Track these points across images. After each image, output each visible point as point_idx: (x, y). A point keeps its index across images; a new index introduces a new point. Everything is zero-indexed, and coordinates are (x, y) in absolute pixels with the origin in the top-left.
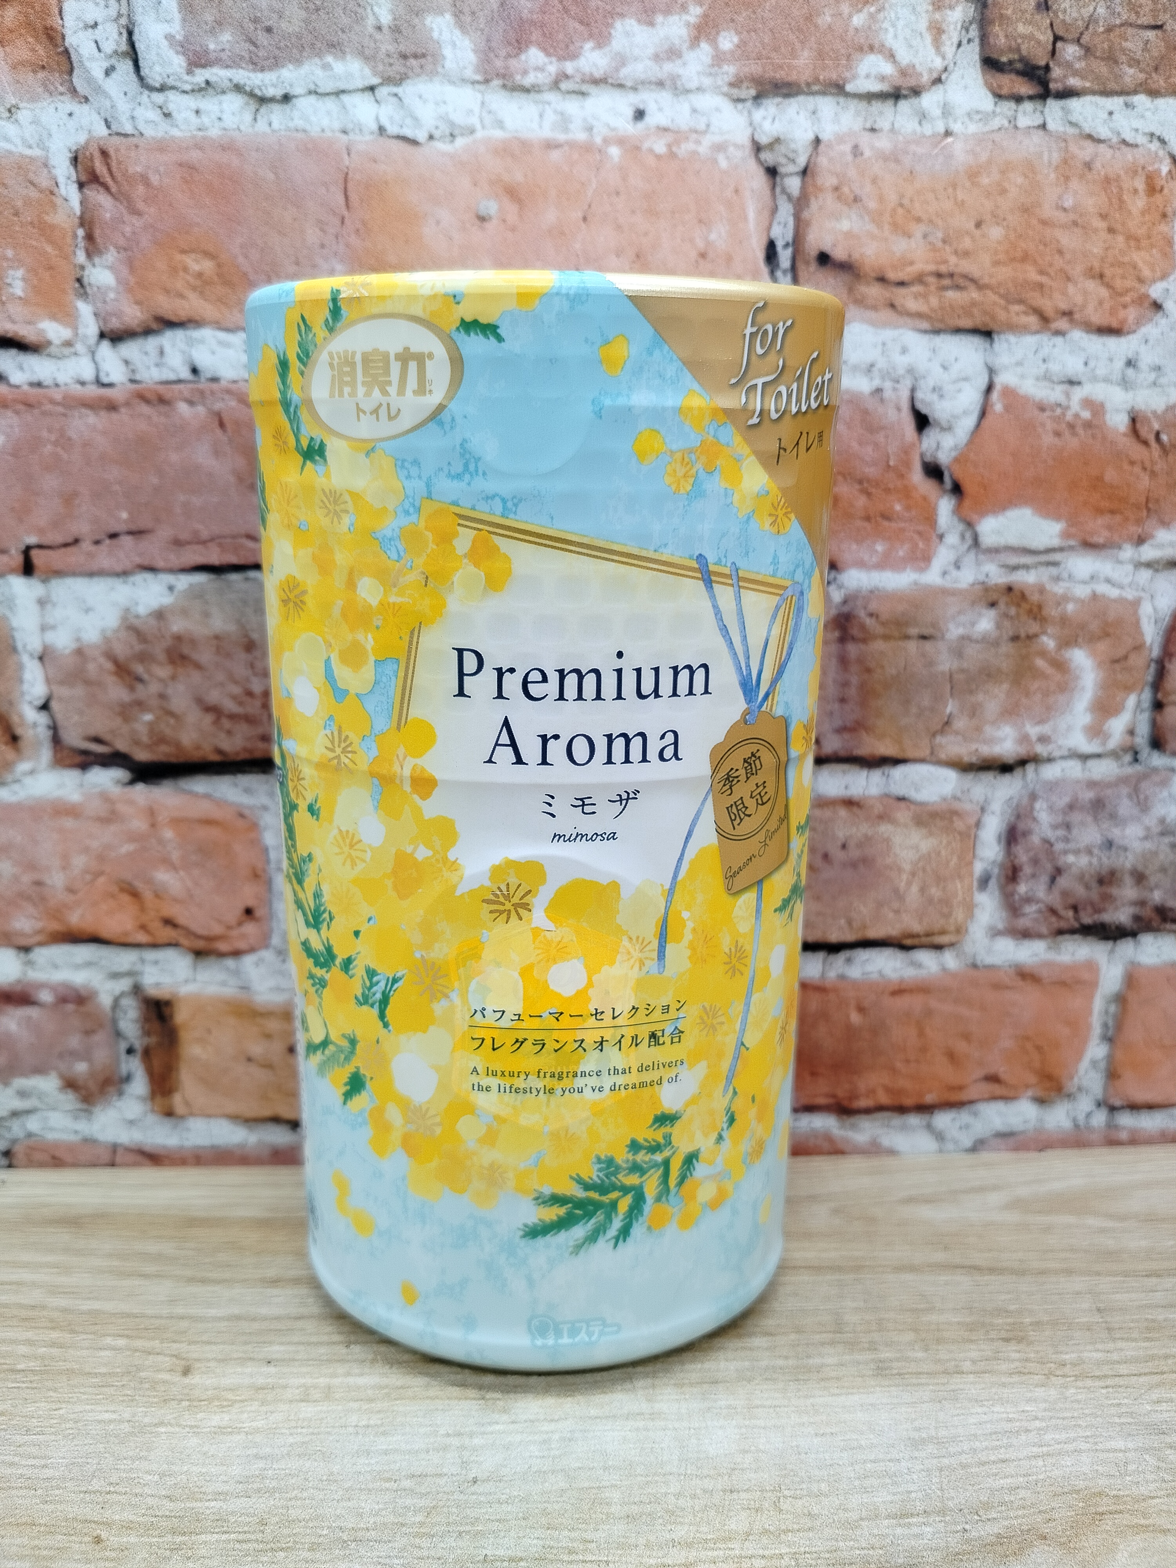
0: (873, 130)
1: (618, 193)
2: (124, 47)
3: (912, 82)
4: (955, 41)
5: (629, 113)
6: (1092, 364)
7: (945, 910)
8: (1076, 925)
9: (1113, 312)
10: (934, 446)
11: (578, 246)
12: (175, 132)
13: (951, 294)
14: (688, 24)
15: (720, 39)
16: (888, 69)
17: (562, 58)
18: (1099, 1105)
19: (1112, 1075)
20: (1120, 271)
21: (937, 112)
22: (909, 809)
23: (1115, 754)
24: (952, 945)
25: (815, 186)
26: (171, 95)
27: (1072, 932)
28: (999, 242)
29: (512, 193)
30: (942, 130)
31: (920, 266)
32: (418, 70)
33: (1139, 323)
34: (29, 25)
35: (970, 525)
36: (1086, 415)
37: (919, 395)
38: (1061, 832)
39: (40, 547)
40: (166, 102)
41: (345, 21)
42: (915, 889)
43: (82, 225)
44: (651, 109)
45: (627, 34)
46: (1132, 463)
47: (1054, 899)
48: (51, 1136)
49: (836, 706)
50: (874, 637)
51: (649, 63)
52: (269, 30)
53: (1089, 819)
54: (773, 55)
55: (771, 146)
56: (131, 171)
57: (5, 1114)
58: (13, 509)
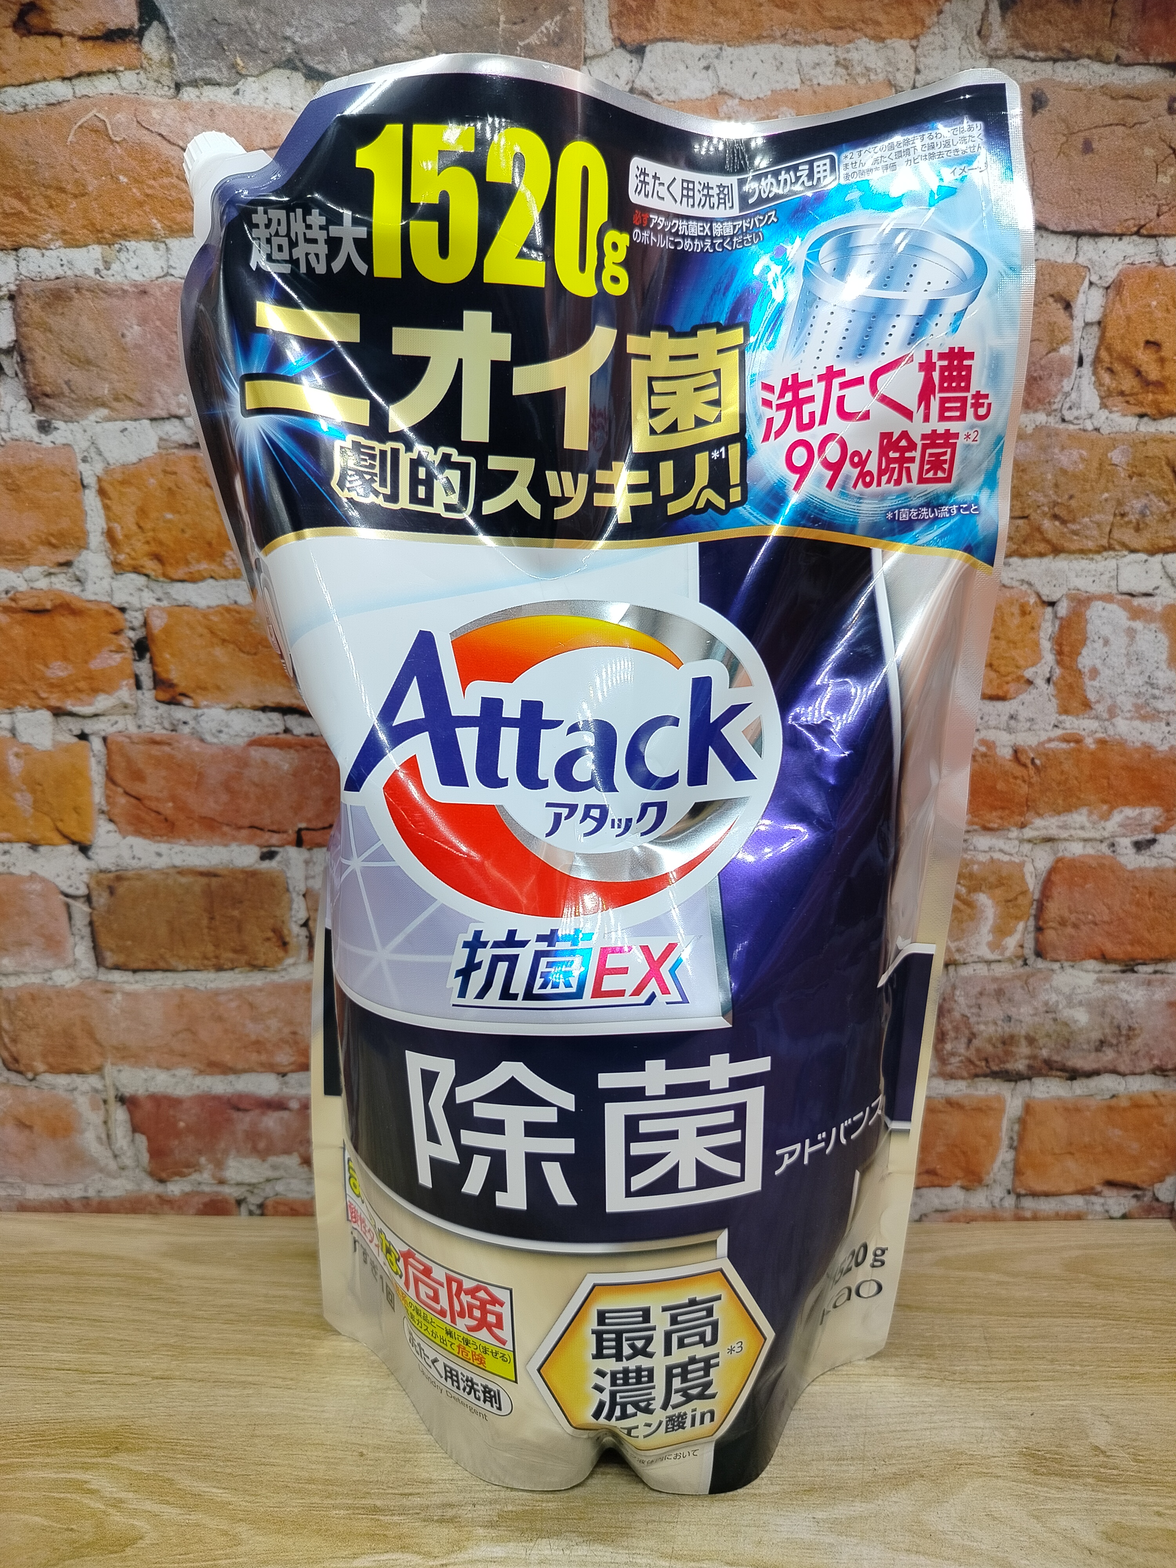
6: (986, 718)
8: (988, 1071)
9: (1000, 686)
18: (1009, 1192)
19: (1017, 1172)
20: (1003, 662)
23: (1010, 961)
27: (985, 1076)
33: (1018, 693)
36: (983, 749)
38: (974, 1010)
39: (307, 829)
46: (1016, 778)
47: (971, 1054)
48: (291, 1195)
53: (994, 1002)
57: (261, 1180)
58: (291, 807)
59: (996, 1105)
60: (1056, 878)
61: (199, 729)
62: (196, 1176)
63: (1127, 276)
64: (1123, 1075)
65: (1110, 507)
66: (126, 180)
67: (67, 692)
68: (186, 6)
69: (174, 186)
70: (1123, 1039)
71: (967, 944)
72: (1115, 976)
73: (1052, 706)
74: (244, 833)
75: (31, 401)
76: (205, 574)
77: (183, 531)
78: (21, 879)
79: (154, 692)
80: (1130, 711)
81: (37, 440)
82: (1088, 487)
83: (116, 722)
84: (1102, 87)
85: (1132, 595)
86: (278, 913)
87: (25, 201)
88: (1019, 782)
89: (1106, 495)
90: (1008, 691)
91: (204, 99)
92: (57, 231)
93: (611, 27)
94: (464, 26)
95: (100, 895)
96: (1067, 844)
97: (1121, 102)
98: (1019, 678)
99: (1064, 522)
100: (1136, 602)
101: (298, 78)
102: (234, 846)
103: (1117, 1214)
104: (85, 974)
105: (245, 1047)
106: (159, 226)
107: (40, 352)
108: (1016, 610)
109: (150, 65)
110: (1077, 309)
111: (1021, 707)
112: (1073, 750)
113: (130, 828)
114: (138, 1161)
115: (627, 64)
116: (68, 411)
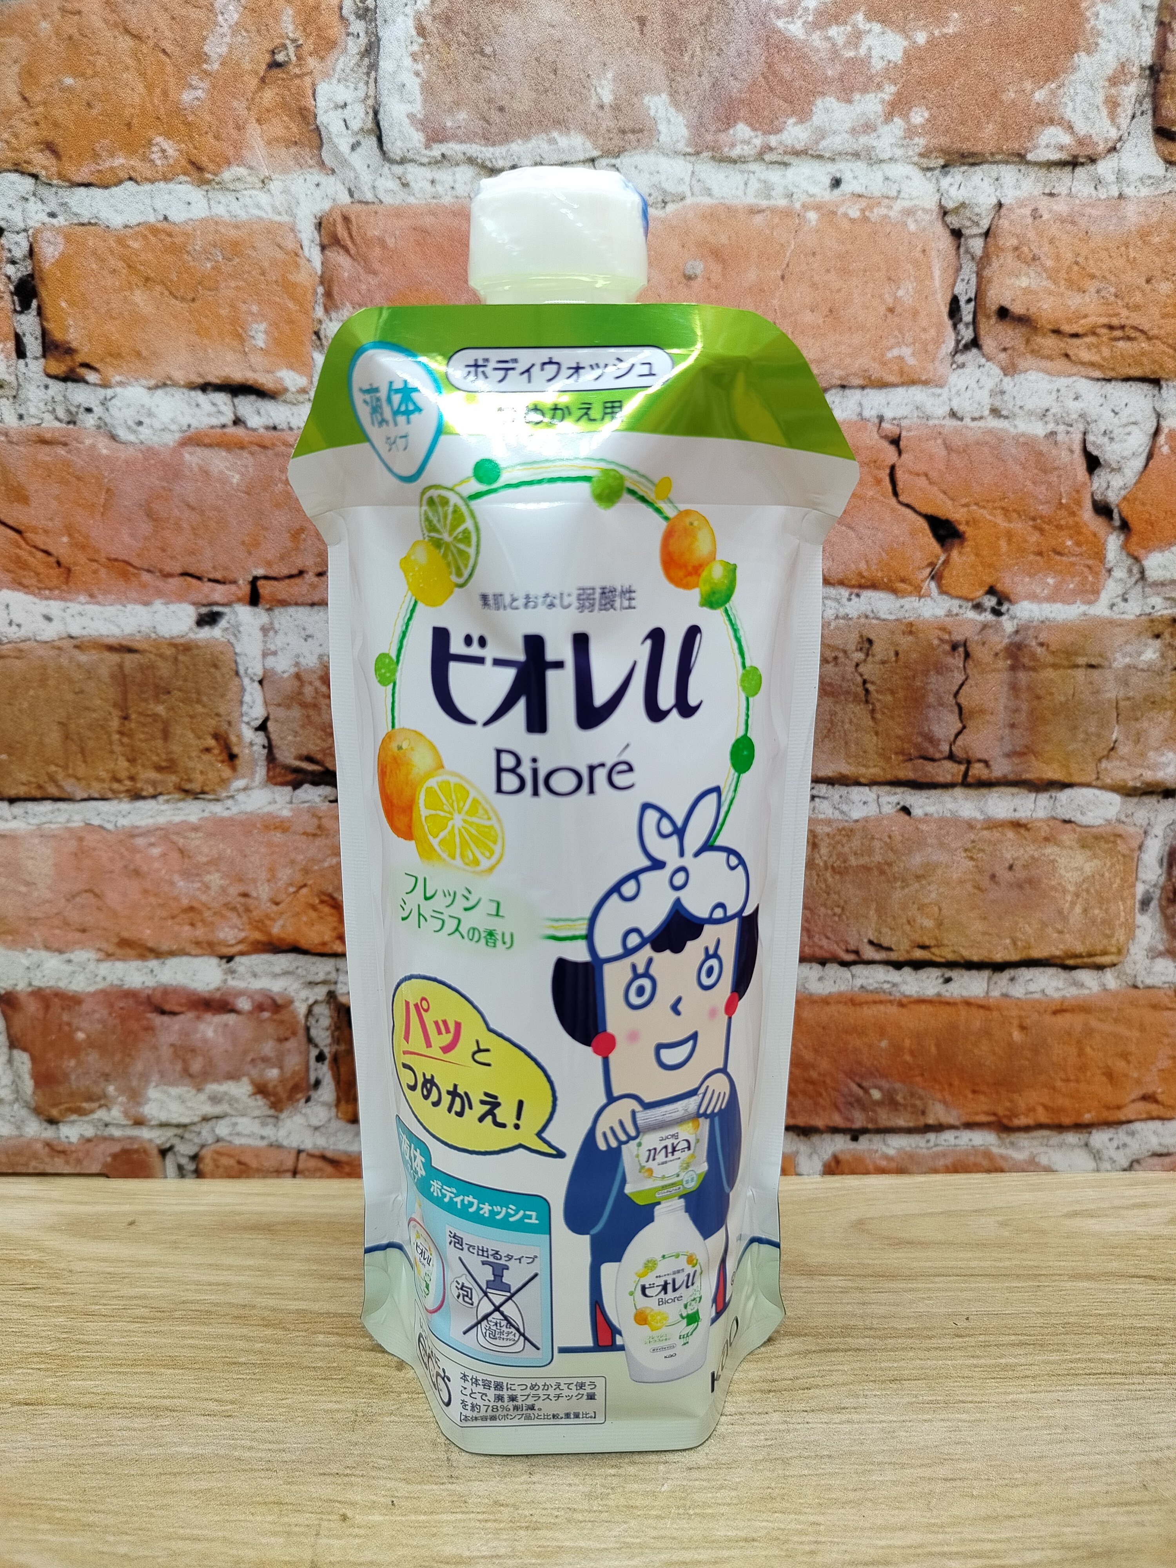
0: (1051, 195)
1: (814, 254)
2: (370, 124)
3: (1089, 151)
4: (1130, 113)
5: (827, 181)
7: (1108, 932)
10: (1105, 485)
11: (775, 302)
12: (412, 200)
13: (1121, 344)
14: (883, 101)
15: (912, 114)
16: (1066, 139)
17: (766, 133)
21: (1112, 178)
22: (1074, 831)
24: (1114, 965)
25: (996, 246)
26: (410, 168)
28: (1168, 296)
29: (716, 254)
30: (1116, 194)
31: (1092, 320)
32: (635, 144)
34: (284, 105)
35: (1137, 559)
37: (1090, 438)
39: (266, 578)
40: (404, 173)
41: (571, 100)
42: (1078, 909)
43: (322, 283)
44: (847, 176)
45: (827, 110)
48: (238, 1141)
49: (1007, 731)
50: (1045, 666)
51: (847, 136)
52: (501, 109)
54: (961, 128)
55: (956, 211)
56: (369, 234)
57: (196, 1119)
58: (243, 543)
61: (108, 420)
62: (101, 1114)
74: (175, 582)
76: (123, 175)
77: (89, 105)
79: (42, 360)
86: (222, 710)
102: (158, 605)
105: (173, 917)
113: (8, 577)
114: (18, 1092)
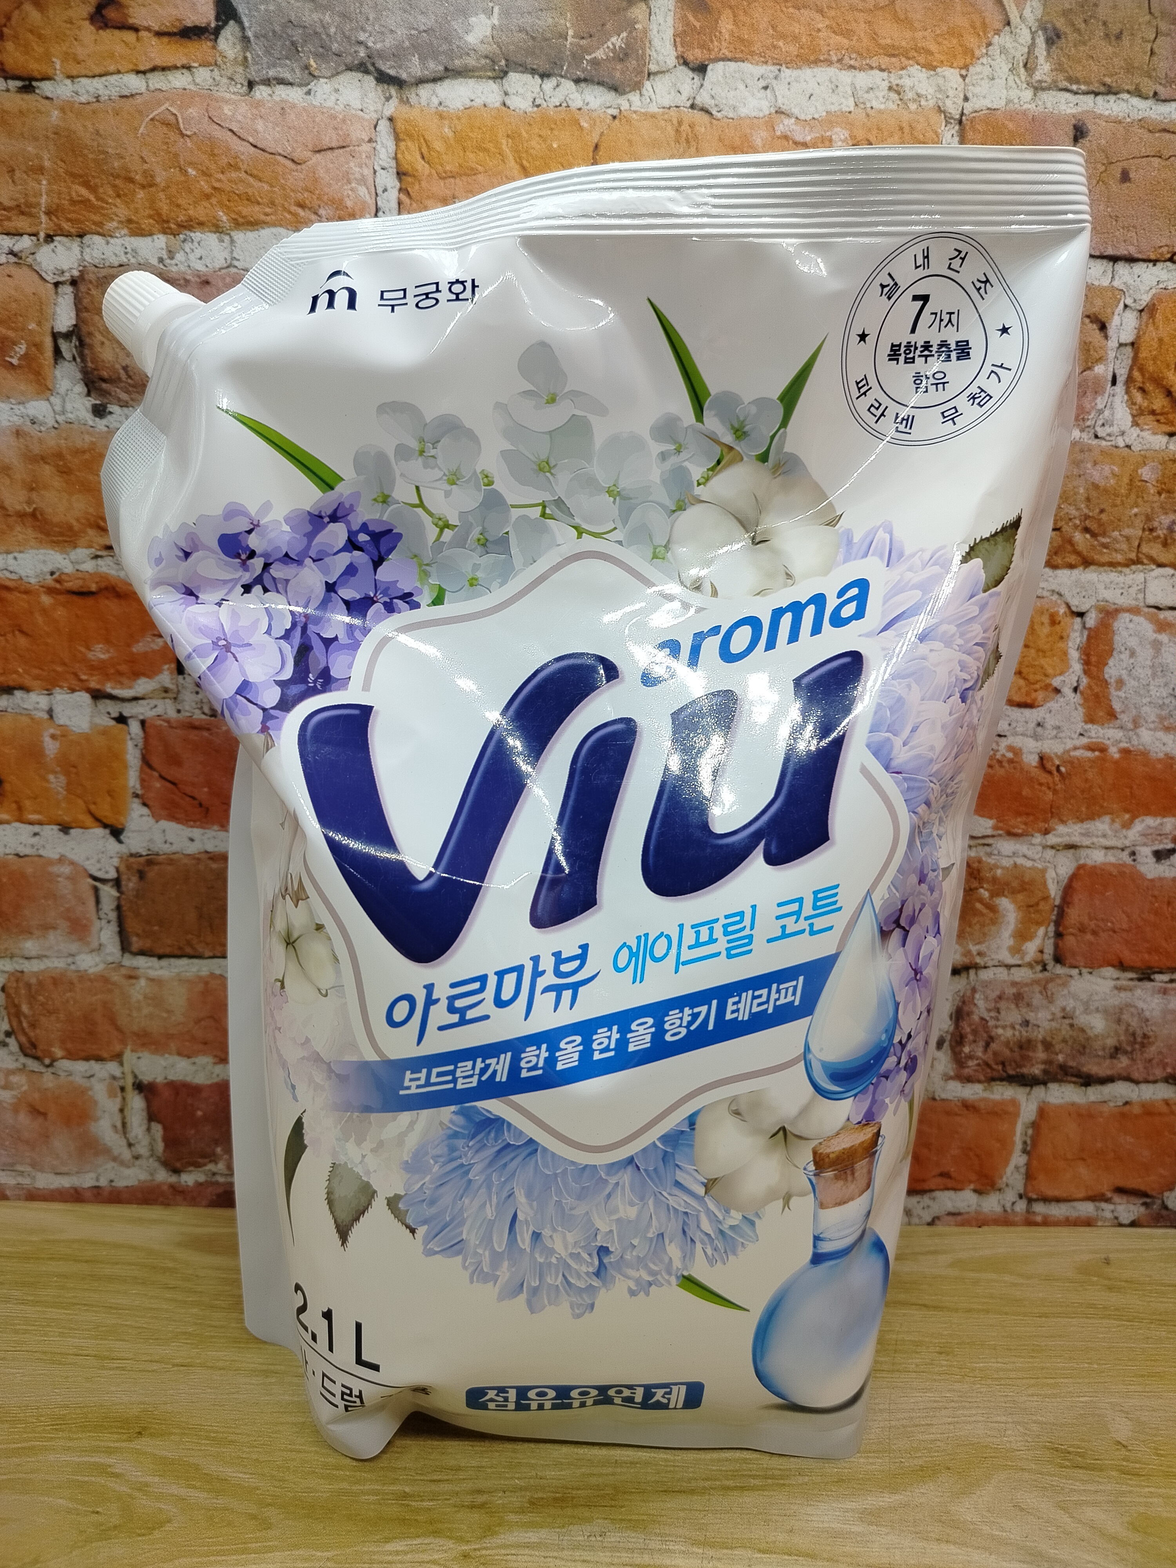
59: (1011, 1109)
60: (1077, 885)
63: (1160, 301)
64: (1137, 1082)
65: (1139, 522)
66: (194, 173)
67: (107, 675)
68: (262, 7)
69: (242, 181)
70: (1137, 1046)
71: (988, 948)
72: (1131, 983)
73: (1079, 715)
75: (87, 385)
78: (50, 862)
80: (1153, 722)
81: (91, 423)
82: (1118, 502)
83: (156, 706)
84: (1140, 120)
85: (1158, 608)
87: (93, 189)
88: (1044, 788)
89: (1136, 510)
90: (1035, 700)
91: (276, 98)
92: (123, 219)
93: (675, 46)
94: (533, 38)
95: (129, 879)
96: (1089, 851)
97: (1157, 135)
98: (1047, 687)
99: (1094, 535)
100: (1162, 615)
101: (370, 81)
103: (1127, 1222)
104: (110, 959)
106: (225, 218)
107: (99, 337)
108: (1046, 619)
109: (225, 63)
110: (1112, 330)
111: (1048, 715)
112: (1097, 758)
115: (689, 81)
116: (124, 396)
